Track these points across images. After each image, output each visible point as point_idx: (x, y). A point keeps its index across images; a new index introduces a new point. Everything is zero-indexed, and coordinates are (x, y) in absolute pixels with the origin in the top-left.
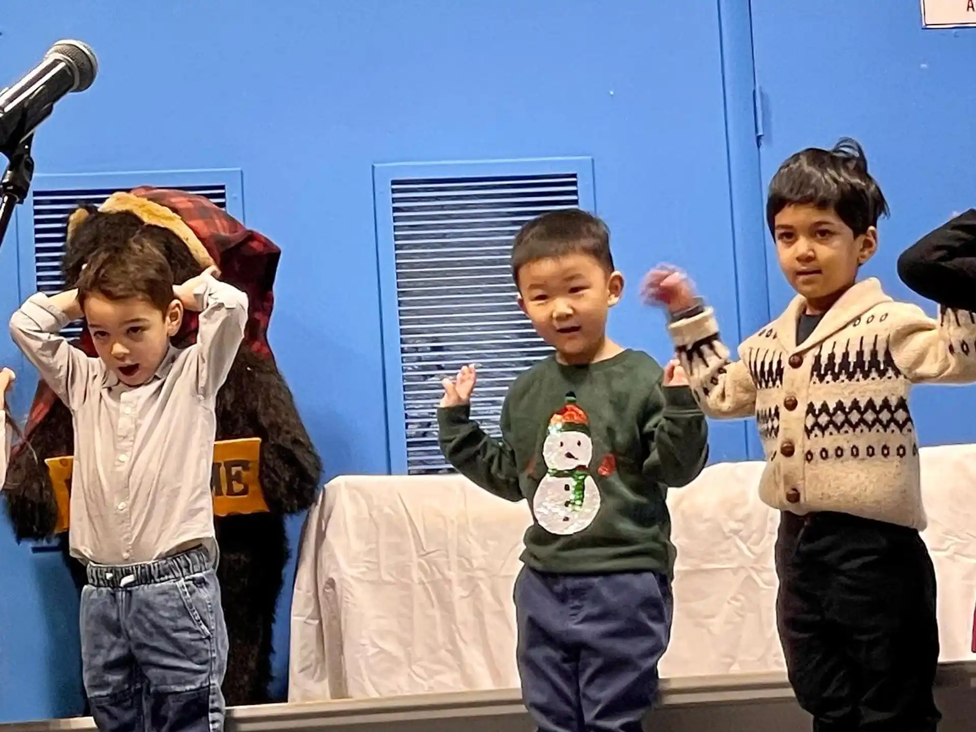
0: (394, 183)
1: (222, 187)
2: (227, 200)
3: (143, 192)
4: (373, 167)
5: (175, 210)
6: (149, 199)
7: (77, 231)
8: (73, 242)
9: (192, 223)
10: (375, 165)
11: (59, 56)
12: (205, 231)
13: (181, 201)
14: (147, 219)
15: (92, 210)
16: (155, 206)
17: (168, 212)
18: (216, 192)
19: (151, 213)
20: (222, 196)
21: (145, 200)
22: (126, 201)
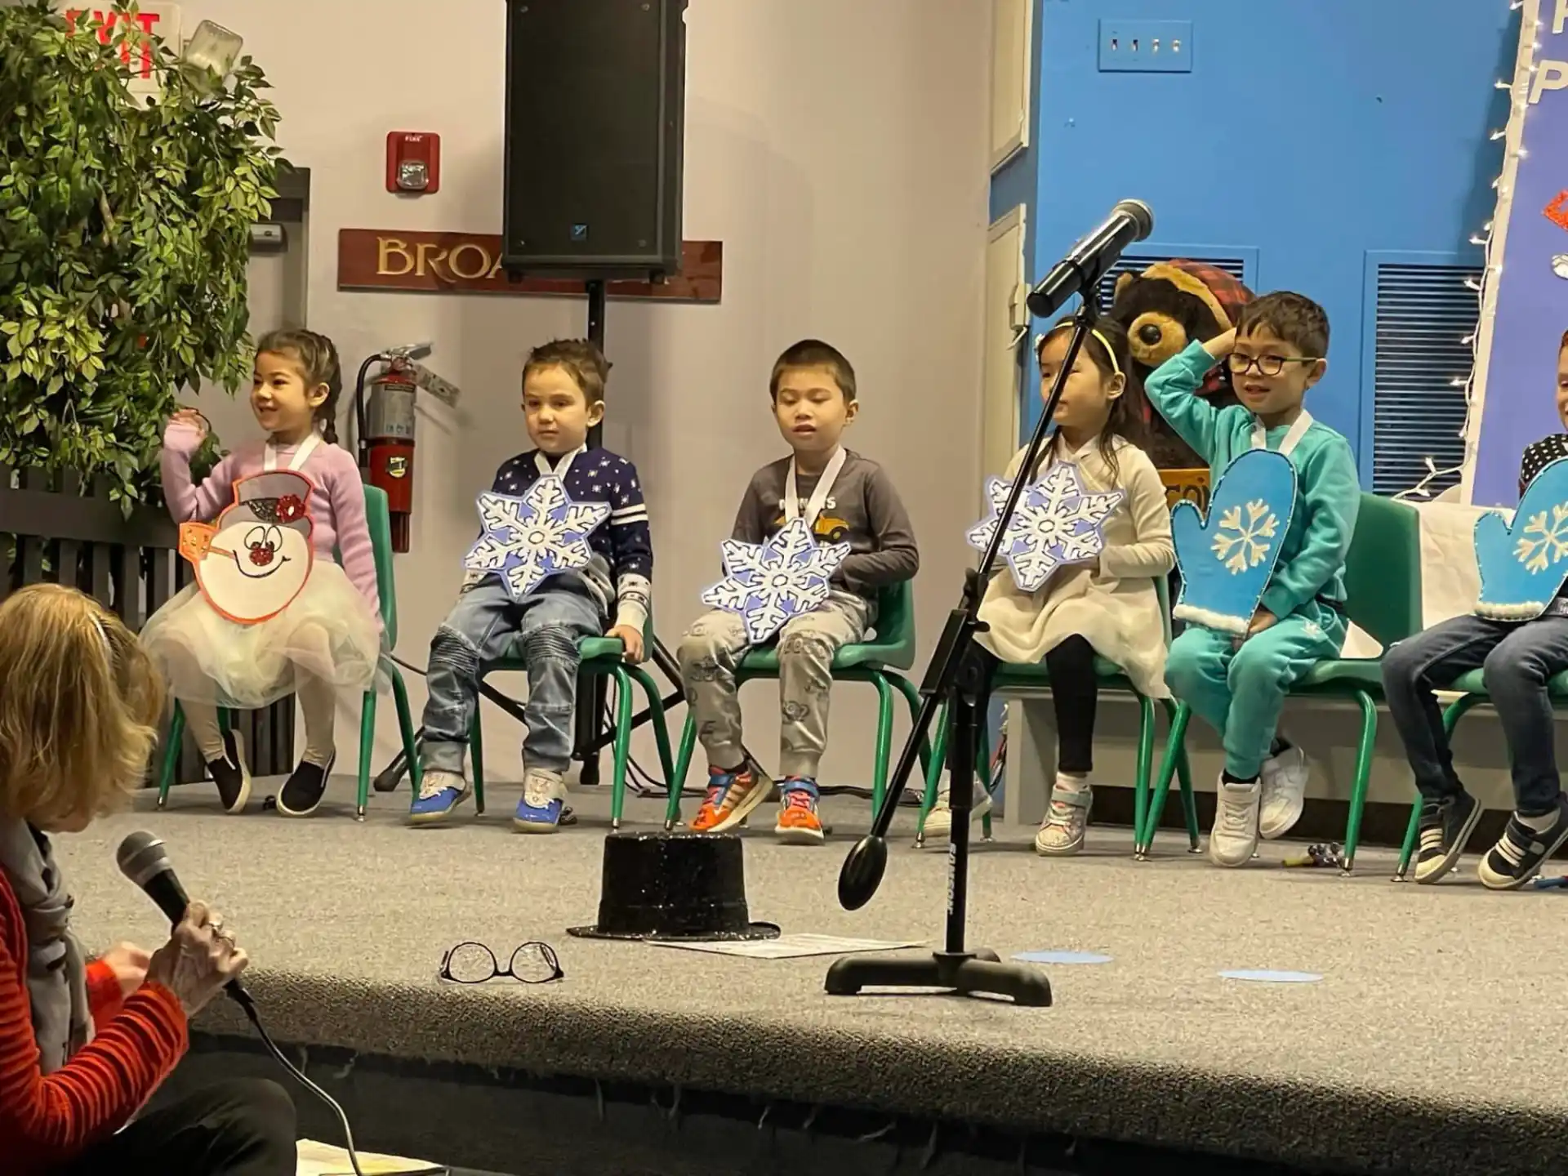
0: (1381, 266)
1: (1241, 261)
2: (1245, 272)
3: (1179, 264)
4: (1365, 254)
5: (1203, 281)
6: (1184, 270)
7: (1124, 290)
8: (1120, 298)
9: (1216, 292)
10: (1368, 251)
11: (1123, 213)
12: (1227, 300)
13: (1209, 274)
14: (1181, 287)
15: (1136, 274)
16: (1189, 277)
17: (1200, 283)
18: (1235, 265)
19: (1184, 282)
20: (1240, 268)
21: (1180, 272)
22: (1166, 271)
